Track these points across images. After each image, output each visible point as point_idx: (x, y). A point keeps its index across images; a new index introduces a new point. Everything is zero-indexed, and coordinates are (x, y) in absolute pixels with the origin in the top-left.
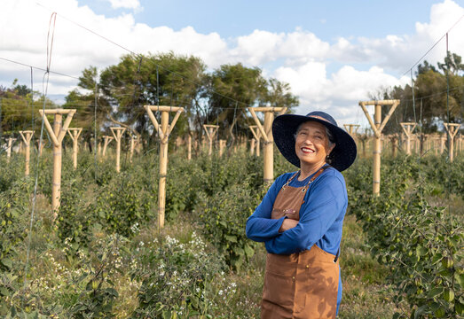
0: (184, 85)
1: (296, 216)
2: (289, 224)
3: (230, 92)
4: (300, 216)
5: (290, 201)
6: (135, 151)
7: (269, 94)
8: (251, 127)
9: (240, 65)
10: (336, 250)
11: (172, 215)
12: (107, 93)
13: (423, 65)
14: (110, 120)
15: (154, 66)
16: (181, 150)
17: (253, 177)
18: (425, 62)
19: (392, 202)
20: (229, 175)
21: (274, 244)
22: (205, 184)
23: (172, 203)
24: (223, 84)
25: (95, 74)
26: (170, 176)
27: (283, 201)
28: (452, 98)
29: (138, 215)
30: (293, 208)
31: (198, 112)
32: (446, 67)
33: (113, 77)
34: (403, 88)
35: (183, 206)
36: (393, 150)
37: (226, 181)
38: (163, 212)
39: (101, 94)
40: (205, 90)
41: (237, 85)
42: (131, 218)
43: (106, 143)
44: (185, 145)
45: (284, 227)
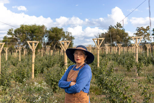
0: (40, 34)
1: (75, 81)
2: (73, 84)
3: (54, 35)
4: (76, 81)
5: (73, 75)
6: (25, 54)
7: (65, 36)
8: (60, 46)
9: (57, 27)
10: (88, 92)
11: (36, 75)
12: (16, 36)
13: (110, 27)
14: (18, 45)
15: (31, 28)
16: (39, 53)
17: (61, 62)
18: (111, 26)
19: (103, 69)
20: (54, 61)
21: (67, 90)
22: (47, 64)
23: (36, 71)
24: (52, 33)
25: (13, 31)
26: (35, 63)
27: (71, 75)
28: (119, 36)
29: (25, 76)
30: (74, 78)
31: (44, 42)
32: (117, 27)
33: (18, 31)
34: (104, 33)
35: (40, 72)
36: (102, 52)
37: (53, 63)
38: (34, 74)
39: (14, 37)
40: (46, 35)
41: (56, 33)
42: (23, 77)
43: (16, 52)
44: (41, 52)
45: (71, 85)
